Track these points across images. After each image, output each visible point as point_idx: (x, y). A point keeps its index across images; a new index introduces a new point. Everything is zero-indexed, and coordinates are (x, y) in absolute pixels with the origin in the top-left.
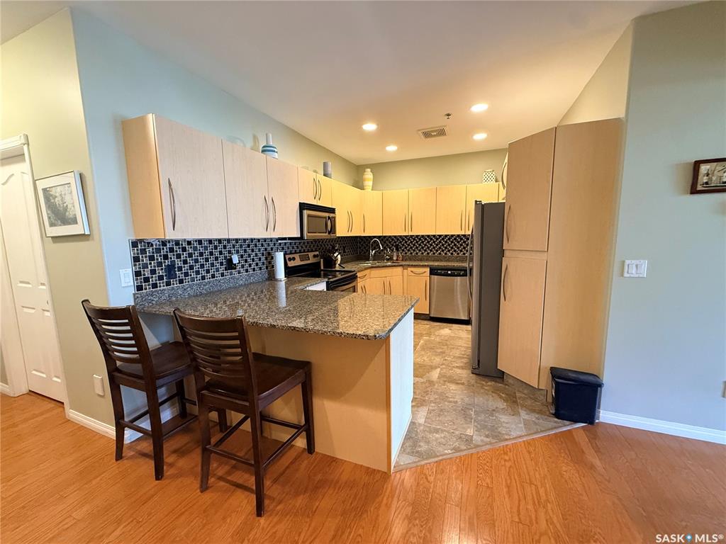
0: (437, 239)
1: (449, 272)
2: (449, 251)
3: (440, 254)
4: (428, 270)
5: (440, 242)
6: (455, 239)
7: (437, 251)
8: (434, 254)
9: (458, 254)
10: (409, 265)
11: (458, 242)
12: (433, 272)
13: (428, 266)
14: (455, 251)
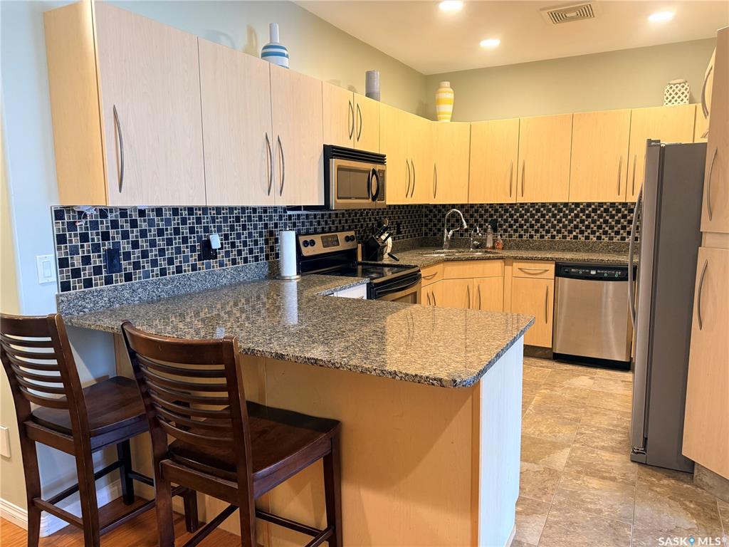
0: (571, 211)
1: (593, 272)
2: (593, 232)
3: (576, 237)
4: (552, 267)
5: (577, 216)
6: (606, 211)
7: (570, 232)
8: (564, 237)
9: (611, 238)
10: (515, 258)
11: (612, 217)
12: (562, 270)
13: (552, 259)
14: (605, 233)
